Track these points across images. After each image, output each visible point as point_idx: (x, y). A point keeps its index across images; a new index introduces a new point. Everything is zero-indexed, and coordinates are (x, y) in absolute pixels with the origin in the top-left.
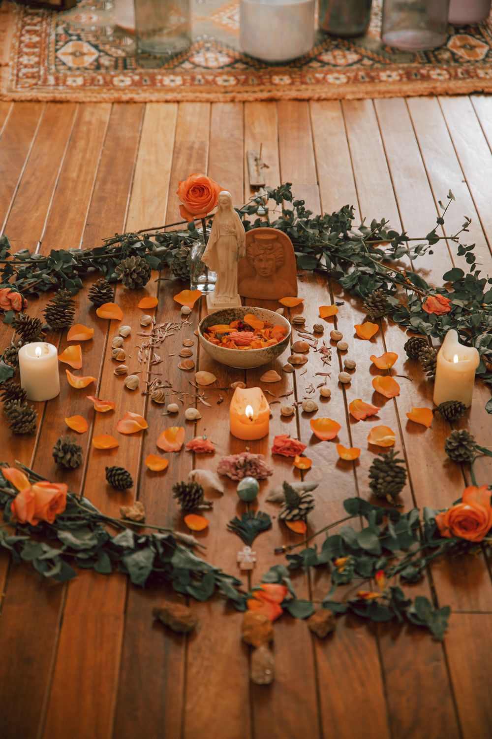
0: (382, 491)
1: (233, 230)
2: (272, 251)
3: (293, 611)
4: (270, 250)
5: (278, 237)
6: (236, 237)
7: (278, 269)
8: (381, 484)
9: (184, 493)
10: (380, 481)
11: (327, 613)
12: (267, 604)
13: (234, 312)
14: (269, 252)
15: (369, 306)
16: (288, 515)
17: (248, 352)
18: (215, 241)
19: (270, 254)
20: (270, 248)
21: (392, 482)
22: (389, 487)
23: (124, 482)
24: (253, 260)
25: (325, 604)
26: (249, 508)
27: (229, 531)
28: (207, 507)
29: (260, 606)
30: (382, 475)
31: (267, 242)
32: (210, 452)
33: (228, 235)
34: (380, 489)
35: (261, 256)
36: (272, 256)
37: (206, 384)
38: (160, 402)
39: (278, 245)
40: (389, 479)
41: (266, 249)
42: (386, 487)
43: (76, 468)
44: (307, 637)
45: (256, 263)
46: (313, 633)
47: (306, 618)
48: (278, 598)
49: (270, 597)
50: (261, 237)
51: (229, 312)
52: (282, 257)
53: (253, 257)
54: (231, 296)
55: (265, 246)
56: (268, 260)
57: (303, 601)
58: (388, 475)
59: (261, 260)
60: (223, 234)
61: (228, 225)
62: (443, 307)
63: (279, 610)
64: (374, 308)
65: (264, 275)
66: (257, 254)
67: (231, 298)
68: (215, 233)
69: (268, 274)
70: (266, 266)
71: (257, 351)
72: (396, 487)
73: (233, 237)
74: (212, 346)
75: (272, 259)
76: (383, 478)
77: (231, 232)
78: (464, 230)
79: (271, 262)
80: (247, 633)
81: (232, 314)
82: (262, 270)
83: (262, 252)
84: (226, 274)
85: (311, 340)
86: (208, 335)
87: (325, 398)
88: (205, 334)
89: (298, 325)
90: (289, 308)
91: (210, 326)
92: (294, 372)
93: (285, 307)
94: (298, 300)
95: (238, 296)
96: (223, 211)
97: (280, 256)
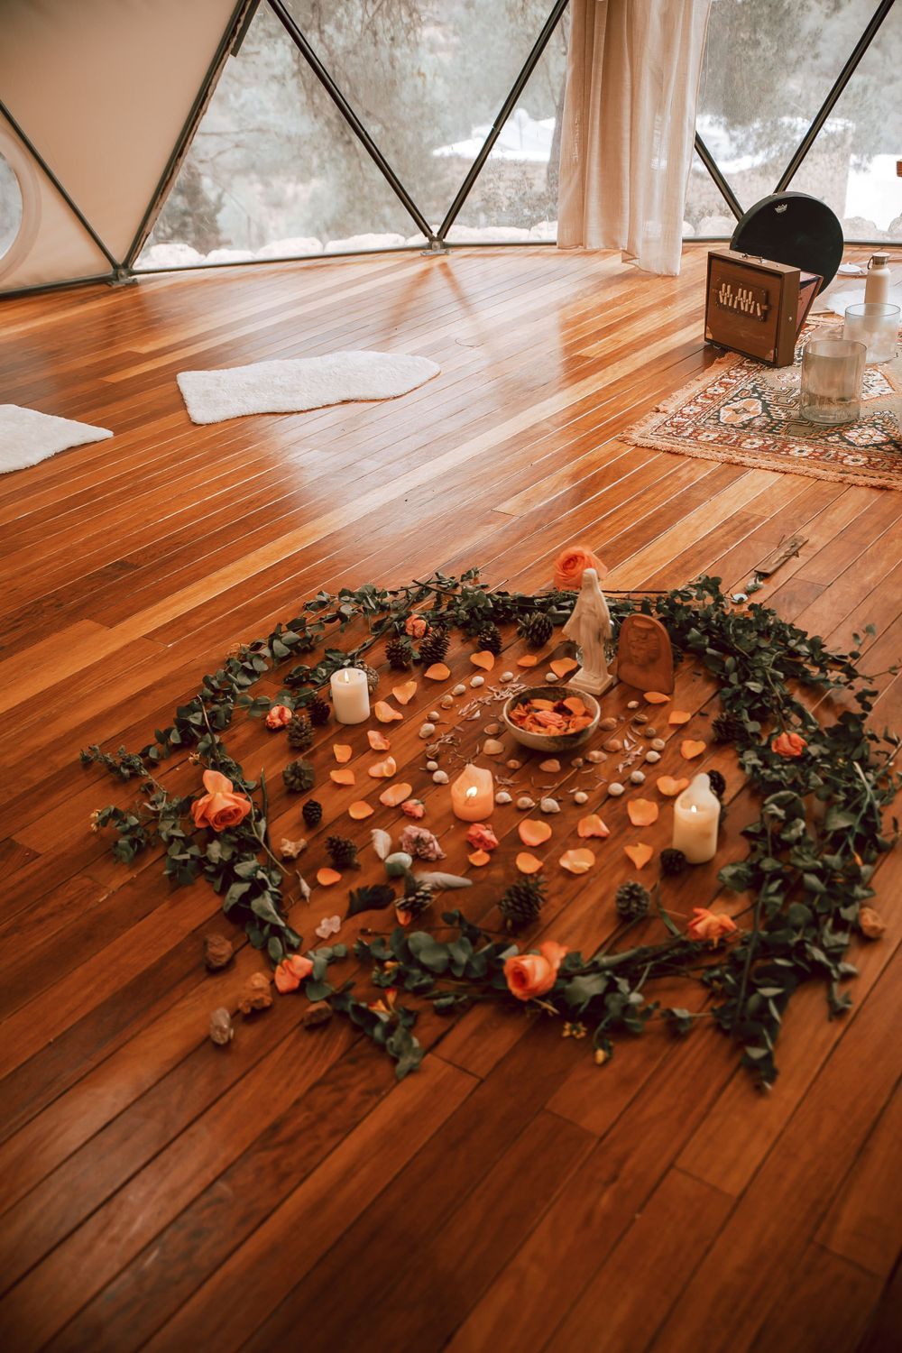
1: (593, 609)
3: (309, 989)
4: (644, 639)
6: (596, 617)
7: (653, 661)
9: (336, 848)
12: (288, 974)
14: (641, 640)
20: (644, 637)
27: (347, 897)
31: (641, 629)
32: (416, 818)
33: (588, 613)
36: (644, 646)
39: (653, 636)
41: (640, 637)
48: (305, 974)
50: (638, 624)
52: (657, 650)
55: (640, 634)
56: (641, 649)
59: (634, 647)
60: (584, 611)
61: (588, 603)
62: (793, 750)
63: (296, 984)
69: (640, 662)
70: (638, 655)
73: (593, 616)
75: (644, 649)
77: (591, 611)
78: (890, 672)
79: (642, 652)
82: (635, 657)
83: (635, 639)
85: (631, 742)
86: (521, 707)
87: (577, 804)
88: (519, 704)
89: (638, 724)
90: (649, 704)
91: (534, 698)
92: (579, 768)
93: (645, 700)
94: (666, 698)
95: (610, 676)
96: (587, 588)
97: (654, 648)
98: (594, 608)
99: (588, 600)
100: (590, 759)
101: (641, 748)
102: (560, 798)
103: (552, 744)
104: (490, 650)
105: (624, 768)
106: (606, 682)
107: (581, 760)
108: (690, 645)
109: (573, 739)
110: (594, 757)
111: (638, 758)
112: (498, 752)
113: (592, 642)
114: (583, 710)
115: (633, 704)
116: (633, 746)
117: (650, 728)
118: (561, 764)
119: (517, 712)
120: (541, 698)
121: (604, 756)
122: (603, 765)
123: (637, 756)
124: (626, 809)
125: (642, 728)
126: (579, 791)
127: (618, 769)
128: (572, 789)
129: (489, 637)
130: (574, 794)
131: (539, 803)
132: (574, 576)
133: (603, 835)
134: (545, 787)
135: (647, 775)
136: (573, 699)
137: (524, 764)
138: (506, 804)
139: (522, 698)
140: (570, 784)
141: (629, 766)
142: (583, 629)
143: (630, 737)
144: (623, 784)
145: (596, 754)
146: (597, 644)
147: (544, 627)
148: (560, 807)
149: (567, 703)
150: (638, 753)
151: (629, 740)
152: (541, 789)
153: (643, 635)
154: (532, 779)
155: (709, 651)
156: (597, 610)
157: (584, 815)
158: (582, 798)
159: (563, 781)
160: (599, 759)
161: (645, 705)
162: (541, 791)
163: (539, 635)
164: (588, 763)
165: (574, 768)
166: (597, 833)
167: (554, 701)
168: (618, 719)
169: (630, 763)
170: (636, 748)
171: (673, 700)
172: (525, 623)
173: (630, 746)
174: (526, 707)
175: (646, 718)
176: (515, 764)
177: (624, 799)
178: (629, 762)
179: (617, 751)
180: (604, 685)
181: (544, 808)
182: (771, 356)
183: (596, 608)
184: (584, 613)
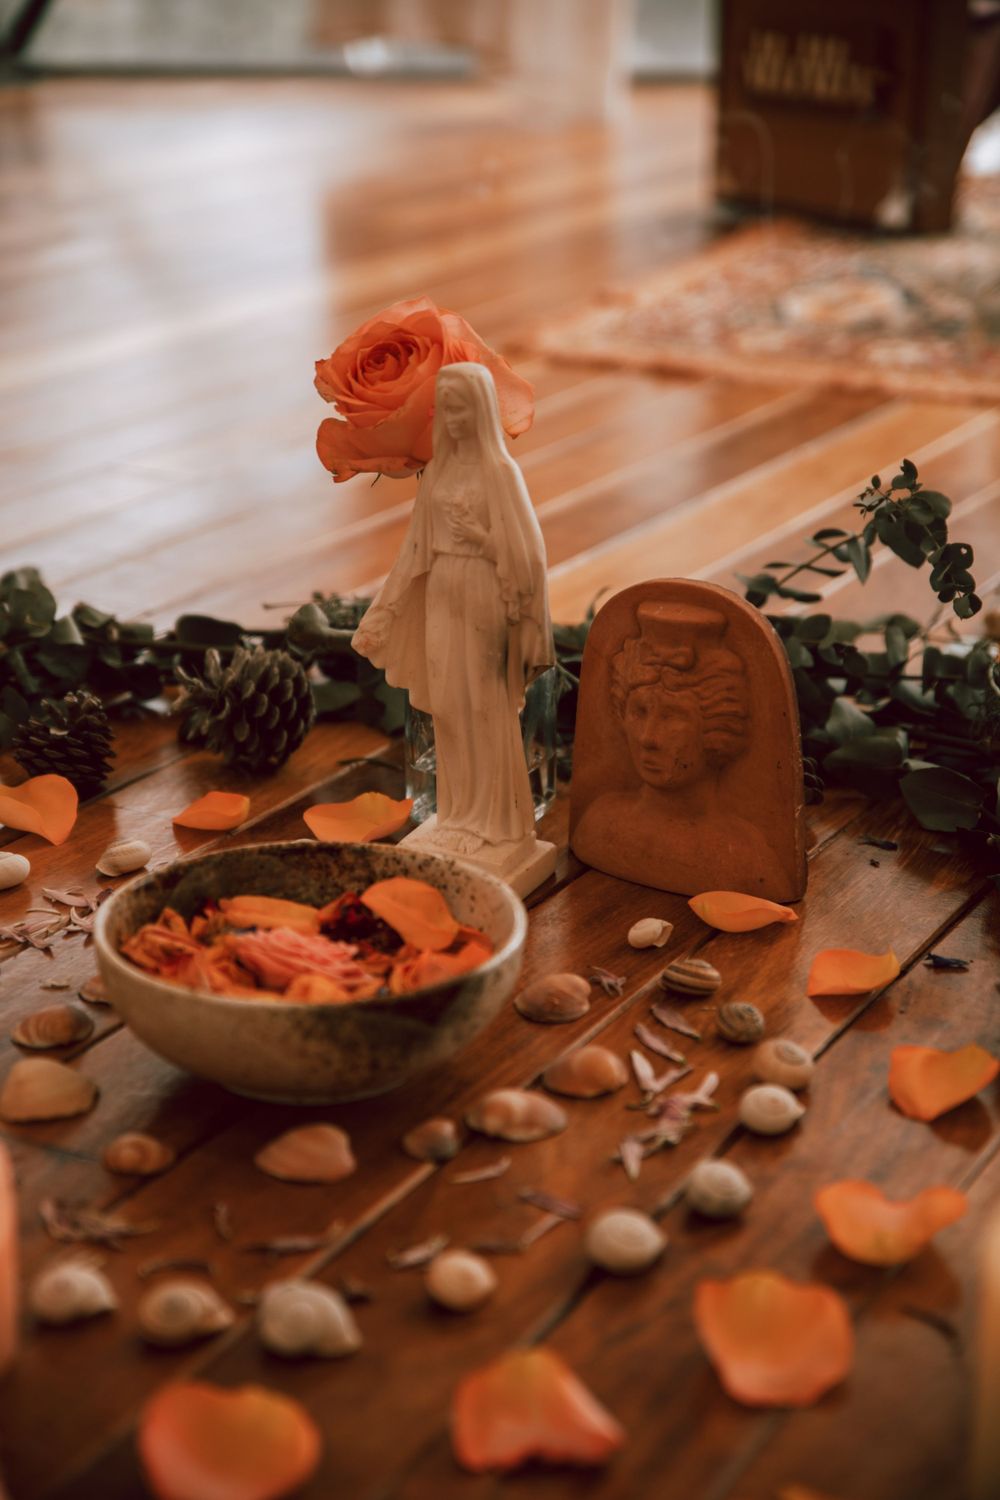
1: (478, 530)
2: (692, 678)
4: (681, 669)
5: (726, 624)
7: (719, 764)
13: (367, 865)
14: (673, 677)
18: (416, 571)
19: (679, 687)
20: (680, 661)
24: (621, 706)
31: (674, 633)
33: (462, 550)
35: (642, 690)
36: (683, 699)
39: (721, 657)
41: (665, 664)
45: (628, 719)
50: (657, 614)
51: (349, 858)
52: (736, 715)
54: (486, 834)
55: (665, 651)
56: (667, 713)
59: (642, 711)
60: (444, 544)
61: (458, 506)
66: (633, 681)
67: (486, 842)
68: (418, 538)
69: (667, 776)
70: (658, 738)
73: (481, 564)
75: (683, 712)
79: (679, 725)
81: (359, 872)
82: (644, 754)
83: (648, 674)
85: (660, 1063)
86: (178, 921)
87: (442, 1314)
88: (168, 911)
89: (679, 996)
90: (716, 933)
91: (230, 895)
92: (442, 1161)
93: (698, 923)
94: (777, 910)
95: (545, 847)
96: (453, 446)
97: (725, 707)
98: (488, 528)
99: (459, 495)
100: (492, 1124)
101: (711, 1080)
102: (356, 1286)
103: (314, 1046)
104: (62, 773)
105: (646, 1158)
106: (531, 862)
107: (447, 1128)
108: (839, 753)
109: (411, 1023)
110: (506, 1112)
111: (705, 1120)
112: (69, 1108)
113: (473, 675)
114: (449, 927)
115: (649, 929)
116: (673, 1074)
117: (739, 1005)
118: (355, 1147)
119: (156, 935)
120: (267, 893)
121: (553, 1113)
122: (548, 1151)
123: (697, 1108)
124: (687, 1326)
125: (706, 1012)
126: (450, 1247)
127: (620, 1163)
128: (408, 1245)
129: (61, 727)
130: (422, 1268)
131: (249, 1310)
132: (400, 401)
133: (584, 1450)
134: (284, 1242)
135: (760, 1182)
136: (401, 885)
137: (181, 1156)
138: (85, 1322)
139: (182, 888)
140: (406, 1225)
141: (668, 1147)
142: (438, 625)
143: (656, 1043)
144: (657, 1217)
145: (516, 1100)
146: (497, 688)
147: (277, 694)
148: (361, 1325)
149: (379, 899)
150: (701, 1096)
151: (650, 1053)
152: (263, 1251)
153: (681, 654)
154: (223, 1211)
155: (916, 764)
156: (496, 534)
157: (483, 1359)
158: (467, 1277)
159: (370, 1216)
160: (530, 1121)
161: (696, 935)
162: (268, 1263)
163: (259, 726)
164: (480, 1141)
165: (416, 1162)
166: (556, 1441)
167: (318, 906)
168: (595, 984)
169: (673, 1137)
170: (688, 1081)
171: (803, 918)
172: (208, 681)
173: (659, 1074)
174: (199, 924)
175: (714, 973)
176: (138, 1147)
177: (666, 1286)
178: (668, 1130)
179: (606, 1095)
180: (522, 870)
181: (277, 1333)
182: (895, 211)
183: (495, 518)
184: (442, 554)
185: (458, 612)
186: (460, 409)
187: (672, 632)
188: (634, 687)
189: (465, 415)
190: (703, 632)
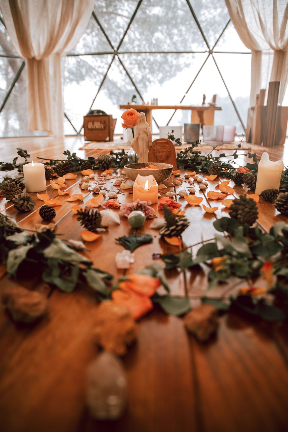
0: (242, 220)
1: (146, 130)
3: (166, 307)
5: (168, 142)
6: (147, 135)
8: (241, 214)
10: (240, 212)
11: (208, 310)
12: (134, 297)
14: (163, 148)
15: (212, 169)
16: (166, 231)
17: (148, 170)
18: (137, 137)
19: (164, 149)
20: (164, 146)
21: (249, 212)
22: (247, 216)
23: (48, 213)
24: (156, 153)
25: (204, 300)
26: (136, 232)
27: (117, 244)
28: (104, 230)
29: (126, 299)
30: (241, 207)
32: (118, 208)
33: (143, 133)
34: (240, 218)
35: (160, 150)
36: (165, 150)
37: (125, 189)
38: (96, 192)
39: (167, 145)
40: (247, 210)
42: (245, 216)
43: (27, 212)
44: (183, 339)
45: (158, 154)
46: (191, 334)
47: (182, 316)
48: (148, 291)
49: (138, 288)
50: (160, 141)
52: (170, 152)
53: (156, 151)
55: (162, 145)
56: (163, 152)
57: (178, 297)
58: (246, 207)
59: (160, 152)
60: (141, 133)
63: (148, 304)
64: (214, 170)
65: (162, 160)
66: (158, 149)
68: (138, 133)
70: (162, 155)
71: (153, 170)
72: (253, 216)
73: (146, 135)
74: (130, 169)
76: (243, 210)
79: (164, 153)
80: (98, 330)
82: (160, 157)
83: (160, 148)
84: (143, 155)
97: (169, 151)
99: (143, 127)
182: (108, 139)
183: (147, 129)
184: (141, 134)
185: (143, 140)
186: (143, 117)
187: (162, 143)
188: (158, 150)
189: (143, 118)
190: (166, 143)
